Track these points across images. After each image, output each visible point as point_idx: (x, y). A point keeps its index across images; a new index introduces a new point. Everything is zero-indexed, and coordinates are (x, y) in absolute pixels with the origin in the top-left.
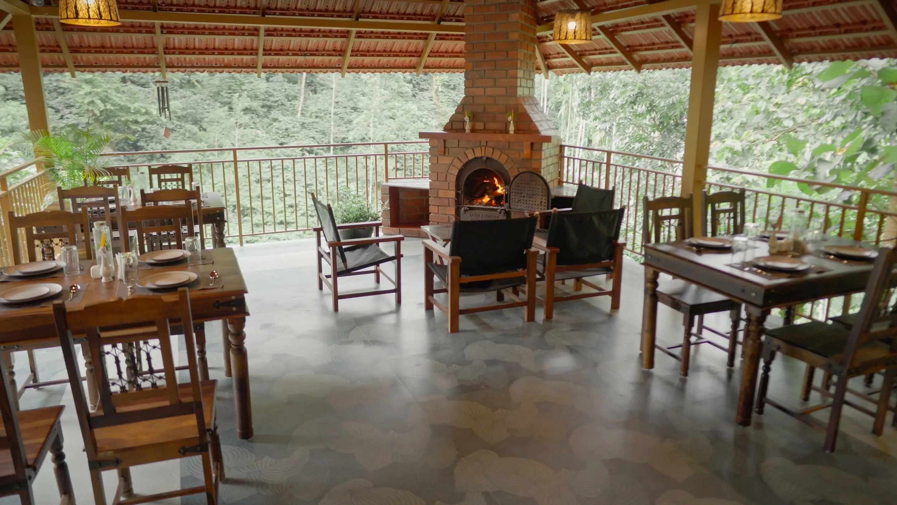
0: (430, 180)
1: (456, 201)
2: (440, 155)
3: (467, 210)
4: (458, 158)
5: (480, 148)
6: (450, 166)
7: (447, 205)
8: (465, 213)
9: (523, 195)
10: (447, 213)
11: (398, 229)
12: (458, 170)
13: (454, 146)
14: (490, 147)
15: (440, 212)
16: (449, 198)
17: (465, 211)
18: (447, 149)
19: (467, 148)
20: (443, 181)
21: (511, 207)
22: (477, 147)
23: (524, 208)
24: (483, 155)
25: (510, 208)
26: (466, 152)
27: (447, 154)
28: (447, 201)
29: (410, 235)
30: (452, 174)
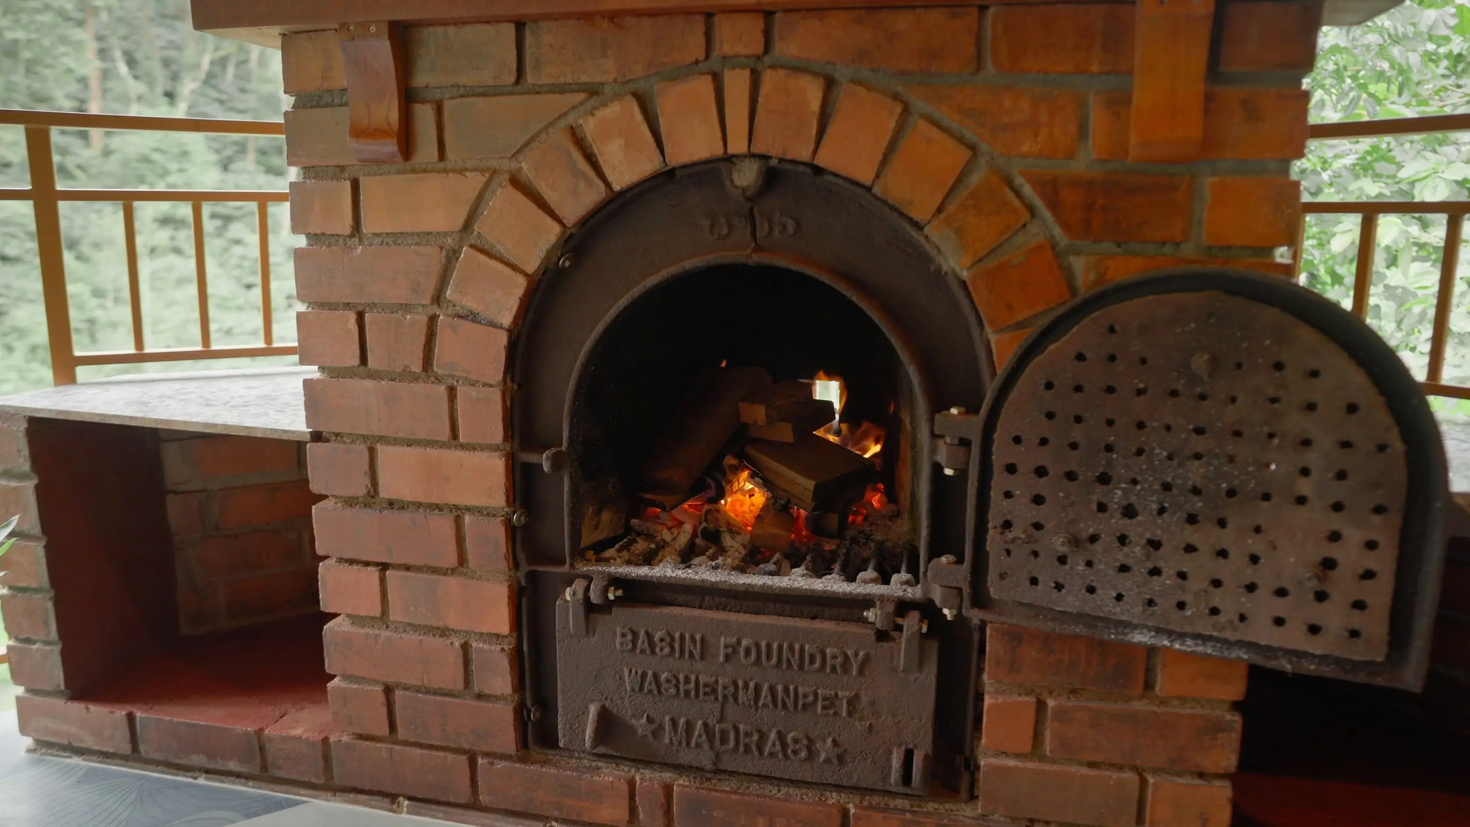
0: (313, 372)
1: (511, 530)
2: (376, 164)
3: (607, 607)
4: (517, 183)
5: (704, 87)
6: (453, 255)
7: (451, 560)
8: (589, 629)
9: (1117, 496)
10: (453, 620)
11: (120, 713)
12: (520, 285)
13: (486, 77)
14: (797, 69)
15: (395, 615)
16: (458, 513)
17: (589, 608)
18: (424, 115)
19: (593, 91)
20: (406, 376)
21: (994, 589)
22: (677, 74)
23: (1119, 612)
24: (738, 145)
25: (980, 599)
26: (589, 127)
27: (426, 150)
28: (444, 526)
29: (197, 759)
30: (472, 317)
